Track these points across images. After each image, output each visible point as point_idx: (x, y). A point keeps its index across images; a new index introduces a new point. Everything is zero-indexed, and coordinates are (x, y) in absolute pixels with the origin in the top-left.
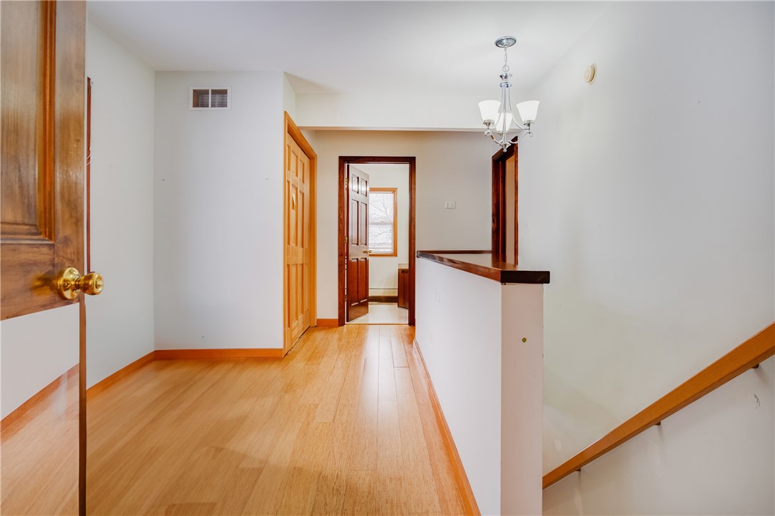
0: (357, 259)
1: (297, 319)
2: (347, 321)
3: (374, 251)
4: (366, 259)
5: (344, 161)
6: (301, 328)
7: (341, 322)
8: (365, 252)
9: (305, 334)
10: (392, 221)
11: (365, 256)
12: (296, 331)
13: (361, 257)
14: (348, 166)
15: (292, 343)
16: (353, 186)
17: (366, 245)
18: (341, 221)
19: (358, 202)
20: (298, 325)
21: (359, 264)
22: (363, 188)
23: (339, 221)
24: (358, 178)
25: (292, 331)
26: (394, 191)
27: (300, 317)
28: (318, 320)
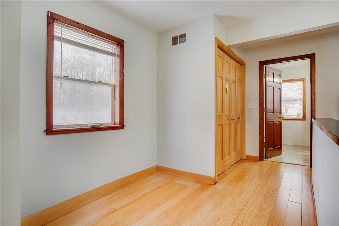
0: (273, 122)
1: (230, 155)
2: (265, 158)
3: (285, 117)
4: (280, 122)
5: (263, 64)
6: (234, 160)
7: (261, 159)
8: (279, 118)
9: (237, 163)
10: (302, 98)
11: (279, 120)
12: (229, 162)
13: (276, 120)
14: (266, 66)
15: (224, 169)
16: (269, 79)
17: (280, 113)
18: (261, 99)
19: (273, 88)
20: (230, 159)
21: (275, 125)
22: (277, 80)
23: (260, 99)
24: (273, 73)
25: (224, 162)
26: (303, 80)
27: (233, 154)
28: (246, 155)
